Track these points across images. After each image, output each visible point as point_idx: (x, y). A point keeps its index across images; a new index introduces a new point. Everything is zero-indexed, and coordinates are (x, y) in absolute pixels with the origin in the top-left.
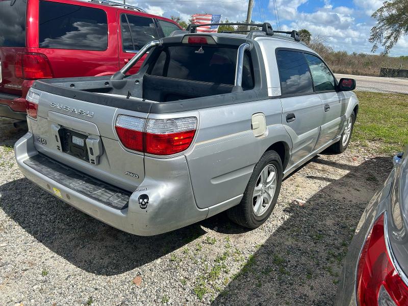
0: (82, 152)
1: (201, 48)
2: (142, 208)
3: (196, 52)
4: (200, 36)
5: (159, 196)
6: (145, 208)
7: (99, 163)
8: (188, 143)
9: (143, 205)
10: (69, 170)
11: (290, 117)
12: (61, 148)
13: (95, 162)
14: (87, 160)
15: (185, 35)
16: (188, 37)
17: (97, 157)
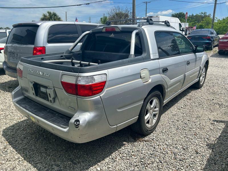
0: (45, 96)
1: (113, 34)
2: (76, 128)
3: (110, 36)
4: (112, 27)
5: (85, 120)
6: (78, 128)
7: (54, 102)
8: (102, 89)
9: (76, 126)
10: (40, 106)
11: (165, 70)
12: (35, 94)
13: (52, 101)
14: (48, 100)
15: (104, 27)
16: (105, 28)
17: (53, 98)
